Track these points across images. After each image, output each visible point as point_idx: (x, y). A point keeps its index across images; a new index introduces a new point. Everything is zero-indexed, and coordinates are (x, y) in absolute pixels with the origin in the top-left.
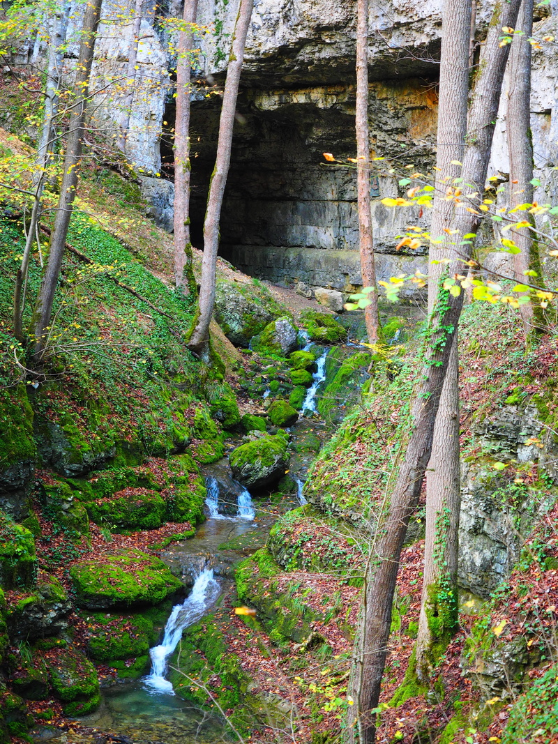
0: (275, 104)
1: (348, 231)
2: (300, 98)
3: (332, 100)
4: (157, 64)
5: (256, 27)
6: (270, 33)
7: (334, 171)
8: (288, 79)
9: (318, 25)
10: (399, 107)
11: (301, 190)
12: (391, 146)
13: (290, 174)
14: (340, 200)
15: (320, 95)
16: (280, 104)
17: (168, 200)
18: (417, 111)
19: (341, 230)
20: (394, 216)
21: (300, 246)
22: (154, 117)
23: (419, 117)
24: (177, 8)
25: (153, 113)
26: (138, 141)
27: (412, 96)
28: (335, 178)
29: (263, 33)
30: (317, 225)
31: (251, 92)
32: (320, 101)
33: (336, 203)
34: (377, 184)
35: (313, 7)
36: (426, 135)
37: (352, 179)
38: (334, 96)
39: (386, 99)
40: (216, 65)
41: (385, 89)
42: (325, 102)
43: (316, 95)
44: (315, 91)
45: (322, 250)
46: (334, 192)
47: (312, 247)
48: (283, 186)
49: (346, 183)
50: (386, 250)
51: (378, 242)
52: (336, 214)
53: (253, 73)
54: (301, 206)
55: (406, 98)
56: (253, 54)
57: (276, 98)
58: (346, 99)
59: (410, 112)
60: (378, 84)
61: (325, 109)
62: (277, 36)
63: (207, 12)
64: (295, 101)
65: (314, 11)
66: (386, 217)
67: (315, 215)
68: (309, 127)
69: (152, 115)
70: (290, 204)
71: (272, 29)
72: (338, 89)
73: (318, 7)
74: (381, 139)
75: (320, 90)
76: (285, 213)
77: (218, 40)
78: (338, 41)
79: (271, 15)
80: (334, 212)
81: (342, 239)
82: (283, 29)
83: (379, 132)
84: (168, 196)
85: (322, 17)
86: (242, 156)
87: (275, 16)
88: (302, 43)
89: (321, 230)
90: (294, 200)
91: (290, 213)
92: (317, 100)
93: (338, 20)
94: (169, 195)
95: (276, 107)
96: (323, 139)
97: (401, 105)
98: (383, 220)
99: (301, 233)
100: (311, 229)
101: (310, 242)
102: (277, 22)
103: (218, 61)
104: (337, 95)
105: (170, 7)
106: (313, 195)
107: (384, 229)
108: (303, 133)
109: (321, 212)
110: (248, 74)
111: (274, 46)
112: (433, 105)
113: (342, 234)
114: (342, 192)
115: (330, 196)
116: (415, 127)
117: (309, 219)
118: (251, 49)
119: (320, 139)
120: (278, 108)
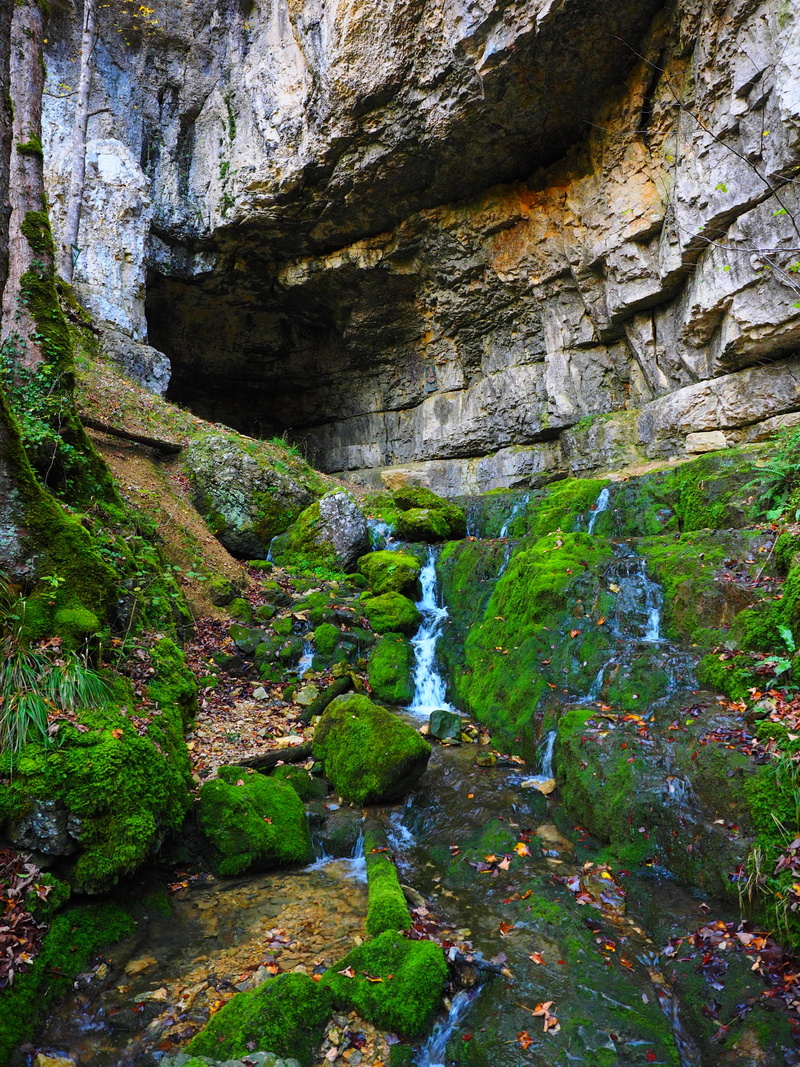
0: (304, 275)
1: (397, 444)
2: (335, 262)
3: (377, 256)
4: (133, 187)
5: (272, 145)
6: (291, 150)
7: (377, 375)
8: (318, 235)
9: (359, 99)
10: (474, 234)
11: (339, 407)
12: (458, 306)
13: (326, 389)
14: (386, 410)
15: (360, 251)
16: (310, 273)
17: (152, 370)
18: (502, 234)
19: (389, 444)
20: (461, 407)
21: (341, 471)
22: (129, 258)
23: (506, 240)
24: (171, 153)
25: (128, 251)
26: (103, 284)
27: (496, 209)
28: (379, 384)
29: (282, 153)
30: (360, 443)
31: (272, 266)
32: (362, 259)
33: (382, 414)
34: (435, 375)
35: (351, 66)
36: (520, 259)
37: (399, 381)
38: (379, 251)
39: (455, 226)
40: (223, 215)
41: (453, 213)
42: (367, 260)
43: (356, 251)
44: (354, 246)
45: (367, 470)
46: (379, 402)
47: (355, 469)
48: (318, 406)
49: (392, 387)
50: (451, 453)
51: (441, 444)
52: (382, 426)
53: (271, 226)
54: (340, 426)
55: (487, 214)
56: (270, 192)
57: (305, 266)
58: (396, 248)
59: (490, 239)
60: (442, 207)
61: (368, 270)
62: (300, 154)
63: (210, 157)
64: (329, 266)
65: (352, 73)
66: (449, 411)
67: (357, 433)
68: (347, 313)
69: (127, 255)
70: (327, 427)
71: (293, 143)
72: (385, 238)
73: (357, 63)
74: (444, 300)
75: (361, 244)
76: (322, 437)
77: (225, 183)
78: (388, 122)
79: (291, 122)
80: (380, 424)
81: (391, 455)
82: (308, 137)
83: (441, 292)
84: (150, 363)
85: (365, 81)
86: (270, 370)
87: (295, 122)
88: (338, 149)
89: (365, 448)
90: (331, 420)
91: (328, 436)
92: (357, 259)
93: (389, 74)
94: (154, 363)
95: (305, 278)
96: (365, 326)
97: (477, 230)
98: (446, 416)
99: (342, 456)
100: (353, 448)
101: (353, 463)
102: (300, 129)
103: (225, 209)
104: (383, 248)
105: (162, 151)
106: (353, 411)
107: (448, 426)
108: (339, 322)
109: (364, 428)
110: (266, 228)
111: (297, 168)
112: (530, 212)
113: (390, 449)
114: (388, 400)
115: (373, 407)
116: (501, 256)
117: (350, 438)
118: (266, 183)
119: (360, 327)
120: (308, 281)
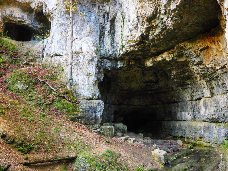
0: (151, 63)
1: (197, 113)
2: (160, 59)
3: (172, 56)
4: (91, 52)
5: (131, 30)
6: (136, 31)
7: (187, 88)
8: (152, 51)
9: (147, 18)
10: (197, 51)
11: (178, 98)
12: (201, 72)
13: (173, 92)
14: (192, 100)
15: (166, 55)
16: (153, 62)
17: (97, 109)
18: (205, 50)
19: (194, 113)
20: (210, 104)
21: (181, 120)
22: (91, 74)
23: (207, 53)
24: (108, 33)
25: (90, 72)
26: (83, 85)
27: (200, 43)
28: (188, 91)
29: (134, 32)
30: (185, 111)
31: (142, 60)
32: (167, 57)
33: (191, 102)
34: (203, 91)
35: (143, 9)
36: (211, 61)
37: (194, 91)
38: (172, 54)
39: (190, 48)
40: (122, 50)
41: (189, 44)
42: (169, 58)
43: (165, 55)
44: (164, 54)
45: (188, 122)
46: (189, 97)
47: (185, 120)
48: (172, 97)
49: (192, 93)
50: (210, 121)
51: (206, 117)
52: (191, 106)
53: (137, 51)
54: (180, 104)
55: (198, 45)
56: (134, 42)
57: (151, 60)
58: (176, 54)
59: (202, 52)
60: (185, 42)
61: (170, 61)
62: (139, 31)
63: (119, 31)
64: (158, 60)
65: (143, 11)
66: (207, 105)
67: (184, 107)
68: (170, 71)
69: (90, 73)
70: (176, 104)
71: (136, 29)
72: (172, 50)
73: (144, 9)
74: (196, 69)
75: (166, 53)
76: (175, 108)
77: (122, 41)
78: (158, 23)
79: (134, 23)
80: (190, 105)
81: (195, 116)
82: (140, 26)
83: (194, 66)
84: (96, 107)
85: (147, 13)
86: (153, 87)
87: (135, 23)
88: (148, 30)
89: (187, 114)
90: (177, 102)
91: (176, 107)
92: (165, 58)
93: (153, 11)
94: (98, 107)
95: (152, 64)
96: (177, 75)
97: (197, 49)
98: (206, 107)
99: (181, 115)
100: (183, 113)
102: (137, 24)
103: (123, 49)
104: (173, 53)
105: (105, 32)
106: (182, 100)
107: (207, 111)
108: (168, 74)
109: (186, 106)
110: (136, 52)
111: (139, 36)
112: (210, 44)
113: (195, 114)
114: (192, 97)
115: (188, 99)
116: (206, 58)
117: (183, 109)
118: (132, 40)
119: (175, 75)
120: (153, 65)
